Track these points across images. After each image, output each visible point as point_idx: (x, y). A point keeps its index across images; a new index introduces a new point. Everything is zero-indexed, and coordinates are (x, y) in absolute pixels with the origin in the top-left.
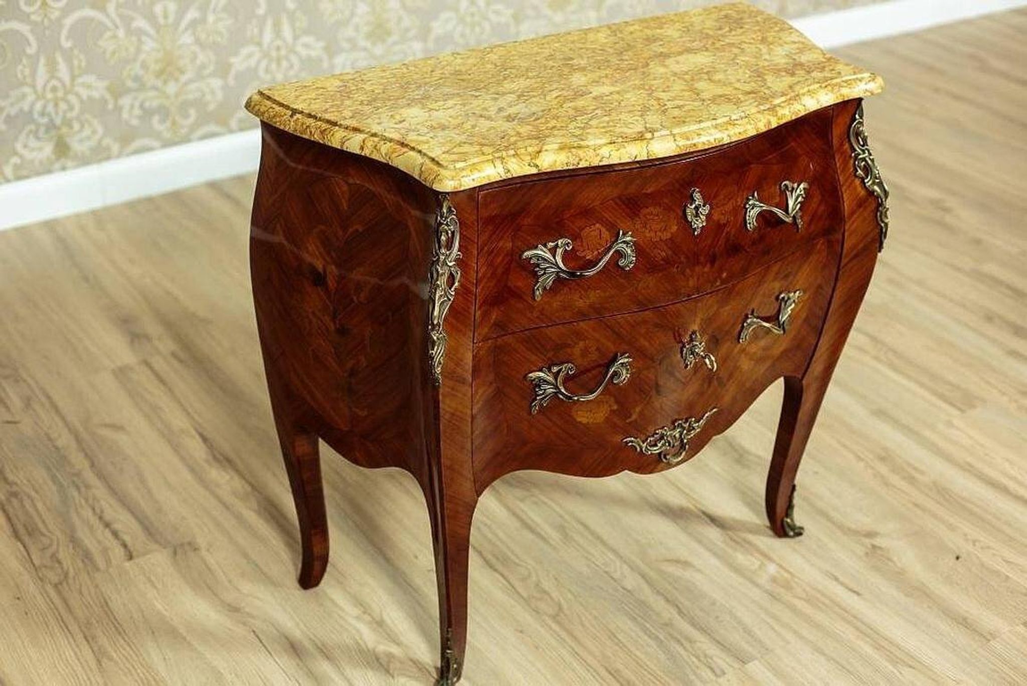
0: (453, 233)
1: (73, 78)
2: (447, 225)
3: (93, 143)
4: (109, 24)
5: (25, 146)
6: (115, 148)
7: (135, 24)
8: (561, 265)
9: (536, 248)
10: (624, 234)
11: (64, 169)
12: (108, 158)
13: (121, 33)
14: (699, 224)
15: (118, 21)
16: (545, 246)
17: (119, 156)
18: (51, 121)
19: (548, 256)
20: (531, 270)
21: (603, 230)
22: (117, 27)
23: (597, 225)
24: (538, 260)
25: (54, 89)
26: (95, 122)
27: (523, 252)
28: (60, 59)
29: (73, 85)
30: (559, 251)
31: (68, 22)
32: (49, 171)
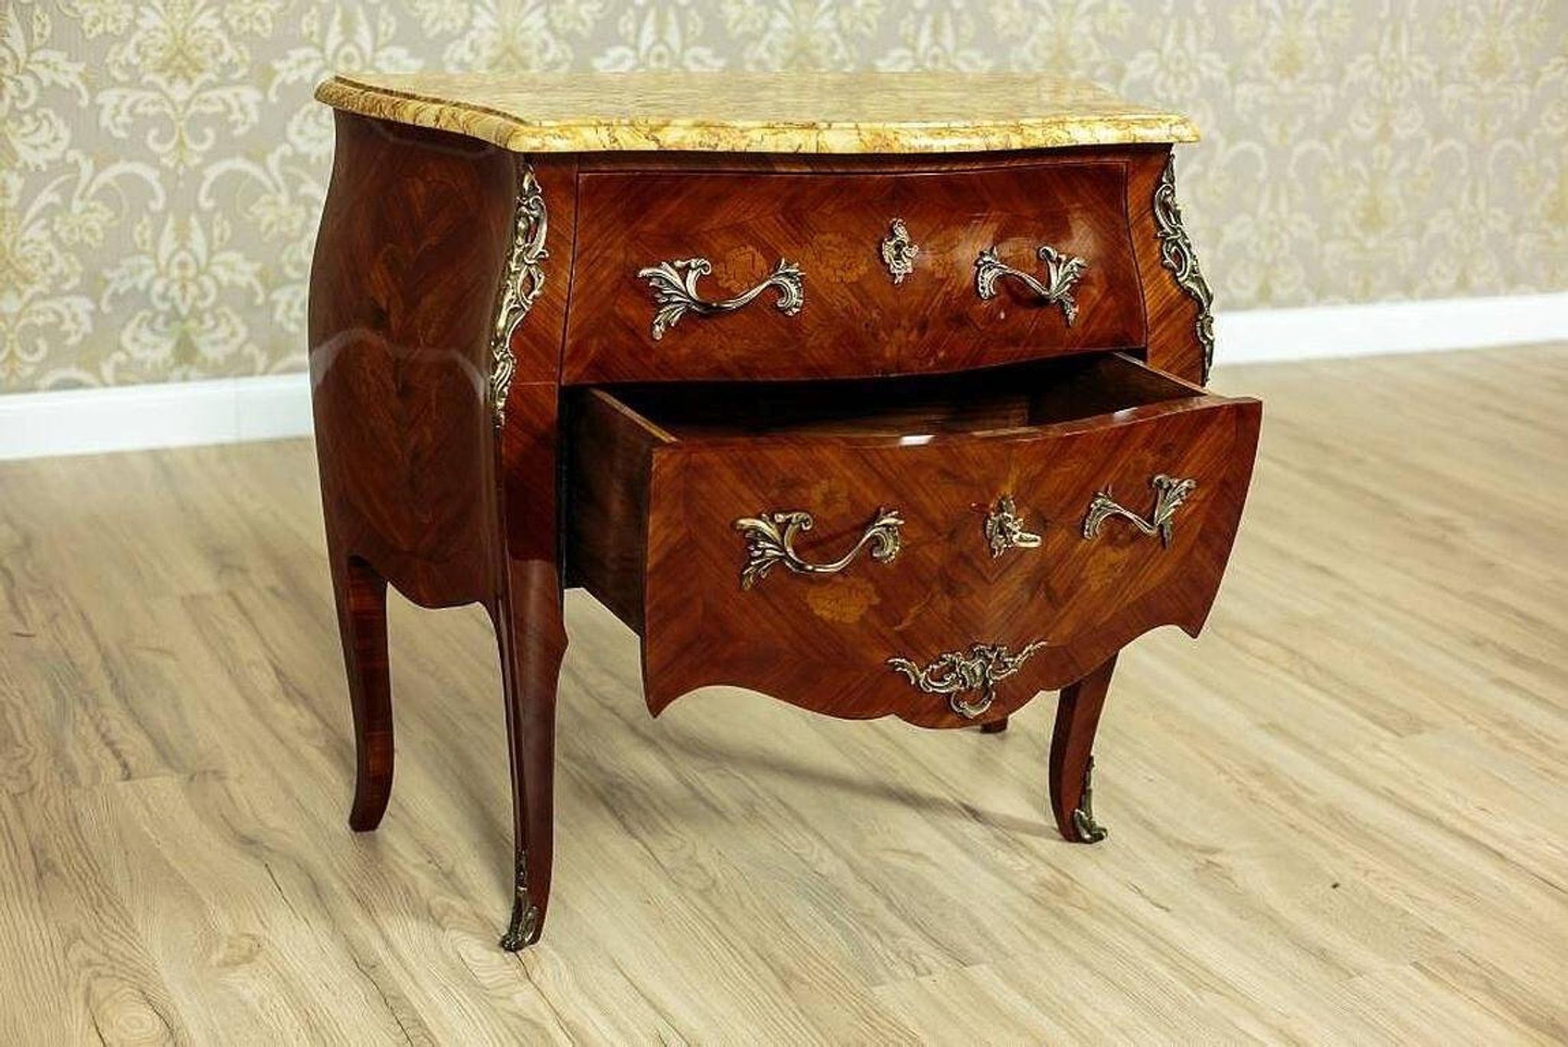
0: (537, 220)
1: (211, 253)
2: (528, 207)
3: (231, 348)
4: (269, 184)
5: (135, 340)
6: (261, 361)
7: (303, 190)
8: (693, 294)
9: (659, 266)
10: (788, 265)
11: (185, 378)
12: (250, 374)
13: (284, 198)
14: (901, 269)
15: (281, 184)
16: (672, 265)
17: (265, 373)
18: (174, 308)
19: (677, 280)
20: (649, 297)
21: (759, 256)
22: (278, 190)
23: (751, 248)
24: (661, 284)
25: (183, 265)
26: (236, 320)
27: (640, 270)
28: (194, 221)
29: (208, 264)
30: (692, 276)
31: (212, 173)
32: (165, 380)
